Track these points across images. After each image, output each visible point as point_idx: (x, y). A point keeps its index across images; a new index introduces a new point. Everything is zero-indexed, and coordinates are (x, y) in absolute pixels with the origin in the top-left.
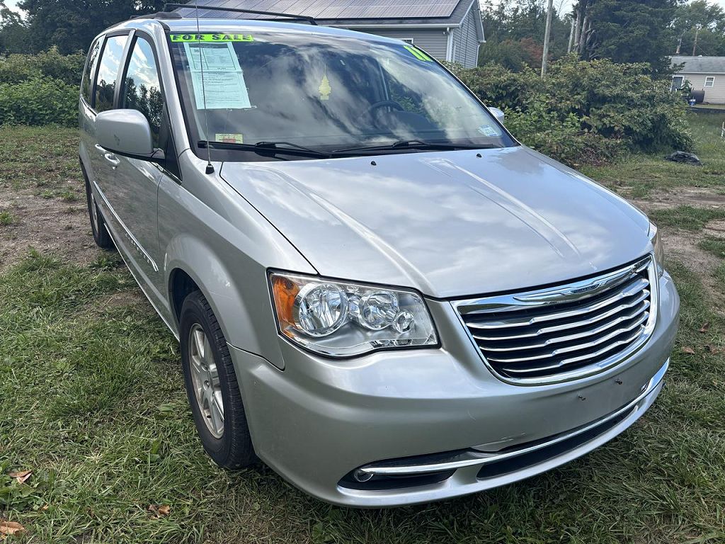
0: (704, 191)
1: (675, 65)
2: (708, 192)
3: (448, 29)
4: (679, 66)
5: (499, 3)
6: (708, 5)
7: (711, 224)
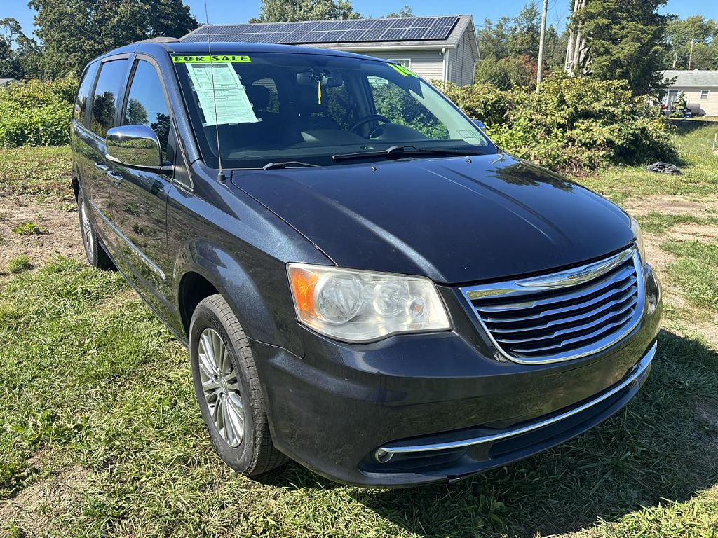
0: (678, 198)
1: (667, 80)
2: (682, 199)
3: (443, 50)
4: (671, 81)
5: (497, 23)
6: (704, 21)
7: (676, 228)
